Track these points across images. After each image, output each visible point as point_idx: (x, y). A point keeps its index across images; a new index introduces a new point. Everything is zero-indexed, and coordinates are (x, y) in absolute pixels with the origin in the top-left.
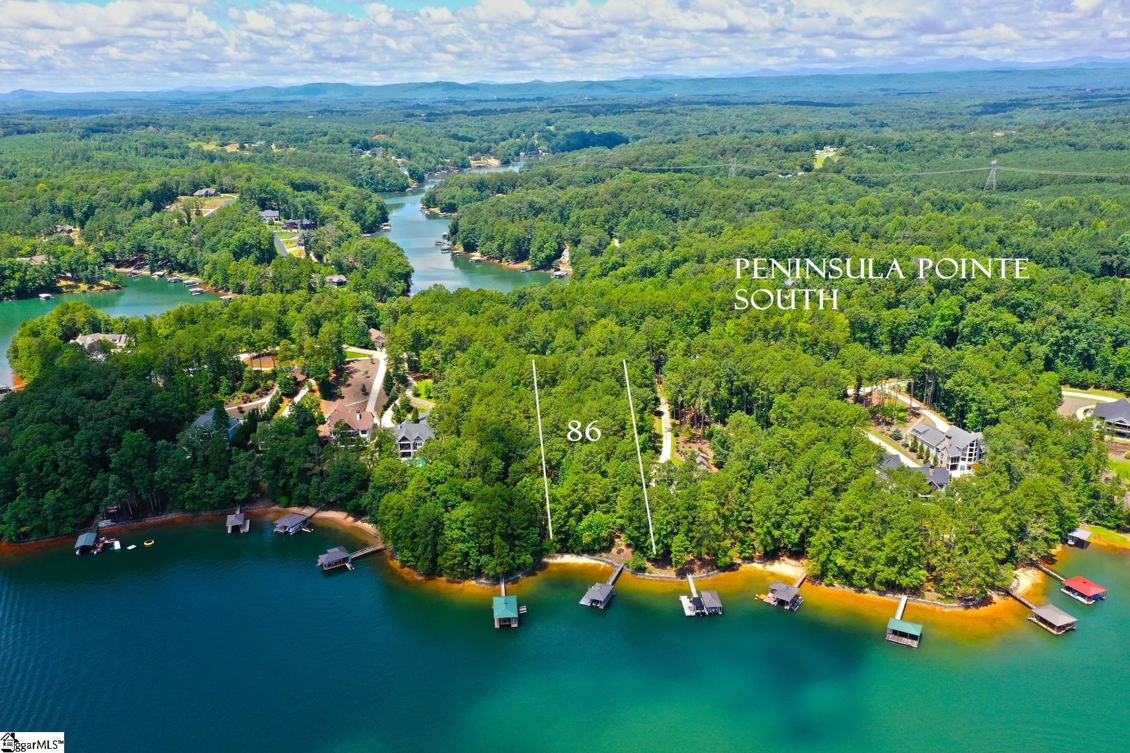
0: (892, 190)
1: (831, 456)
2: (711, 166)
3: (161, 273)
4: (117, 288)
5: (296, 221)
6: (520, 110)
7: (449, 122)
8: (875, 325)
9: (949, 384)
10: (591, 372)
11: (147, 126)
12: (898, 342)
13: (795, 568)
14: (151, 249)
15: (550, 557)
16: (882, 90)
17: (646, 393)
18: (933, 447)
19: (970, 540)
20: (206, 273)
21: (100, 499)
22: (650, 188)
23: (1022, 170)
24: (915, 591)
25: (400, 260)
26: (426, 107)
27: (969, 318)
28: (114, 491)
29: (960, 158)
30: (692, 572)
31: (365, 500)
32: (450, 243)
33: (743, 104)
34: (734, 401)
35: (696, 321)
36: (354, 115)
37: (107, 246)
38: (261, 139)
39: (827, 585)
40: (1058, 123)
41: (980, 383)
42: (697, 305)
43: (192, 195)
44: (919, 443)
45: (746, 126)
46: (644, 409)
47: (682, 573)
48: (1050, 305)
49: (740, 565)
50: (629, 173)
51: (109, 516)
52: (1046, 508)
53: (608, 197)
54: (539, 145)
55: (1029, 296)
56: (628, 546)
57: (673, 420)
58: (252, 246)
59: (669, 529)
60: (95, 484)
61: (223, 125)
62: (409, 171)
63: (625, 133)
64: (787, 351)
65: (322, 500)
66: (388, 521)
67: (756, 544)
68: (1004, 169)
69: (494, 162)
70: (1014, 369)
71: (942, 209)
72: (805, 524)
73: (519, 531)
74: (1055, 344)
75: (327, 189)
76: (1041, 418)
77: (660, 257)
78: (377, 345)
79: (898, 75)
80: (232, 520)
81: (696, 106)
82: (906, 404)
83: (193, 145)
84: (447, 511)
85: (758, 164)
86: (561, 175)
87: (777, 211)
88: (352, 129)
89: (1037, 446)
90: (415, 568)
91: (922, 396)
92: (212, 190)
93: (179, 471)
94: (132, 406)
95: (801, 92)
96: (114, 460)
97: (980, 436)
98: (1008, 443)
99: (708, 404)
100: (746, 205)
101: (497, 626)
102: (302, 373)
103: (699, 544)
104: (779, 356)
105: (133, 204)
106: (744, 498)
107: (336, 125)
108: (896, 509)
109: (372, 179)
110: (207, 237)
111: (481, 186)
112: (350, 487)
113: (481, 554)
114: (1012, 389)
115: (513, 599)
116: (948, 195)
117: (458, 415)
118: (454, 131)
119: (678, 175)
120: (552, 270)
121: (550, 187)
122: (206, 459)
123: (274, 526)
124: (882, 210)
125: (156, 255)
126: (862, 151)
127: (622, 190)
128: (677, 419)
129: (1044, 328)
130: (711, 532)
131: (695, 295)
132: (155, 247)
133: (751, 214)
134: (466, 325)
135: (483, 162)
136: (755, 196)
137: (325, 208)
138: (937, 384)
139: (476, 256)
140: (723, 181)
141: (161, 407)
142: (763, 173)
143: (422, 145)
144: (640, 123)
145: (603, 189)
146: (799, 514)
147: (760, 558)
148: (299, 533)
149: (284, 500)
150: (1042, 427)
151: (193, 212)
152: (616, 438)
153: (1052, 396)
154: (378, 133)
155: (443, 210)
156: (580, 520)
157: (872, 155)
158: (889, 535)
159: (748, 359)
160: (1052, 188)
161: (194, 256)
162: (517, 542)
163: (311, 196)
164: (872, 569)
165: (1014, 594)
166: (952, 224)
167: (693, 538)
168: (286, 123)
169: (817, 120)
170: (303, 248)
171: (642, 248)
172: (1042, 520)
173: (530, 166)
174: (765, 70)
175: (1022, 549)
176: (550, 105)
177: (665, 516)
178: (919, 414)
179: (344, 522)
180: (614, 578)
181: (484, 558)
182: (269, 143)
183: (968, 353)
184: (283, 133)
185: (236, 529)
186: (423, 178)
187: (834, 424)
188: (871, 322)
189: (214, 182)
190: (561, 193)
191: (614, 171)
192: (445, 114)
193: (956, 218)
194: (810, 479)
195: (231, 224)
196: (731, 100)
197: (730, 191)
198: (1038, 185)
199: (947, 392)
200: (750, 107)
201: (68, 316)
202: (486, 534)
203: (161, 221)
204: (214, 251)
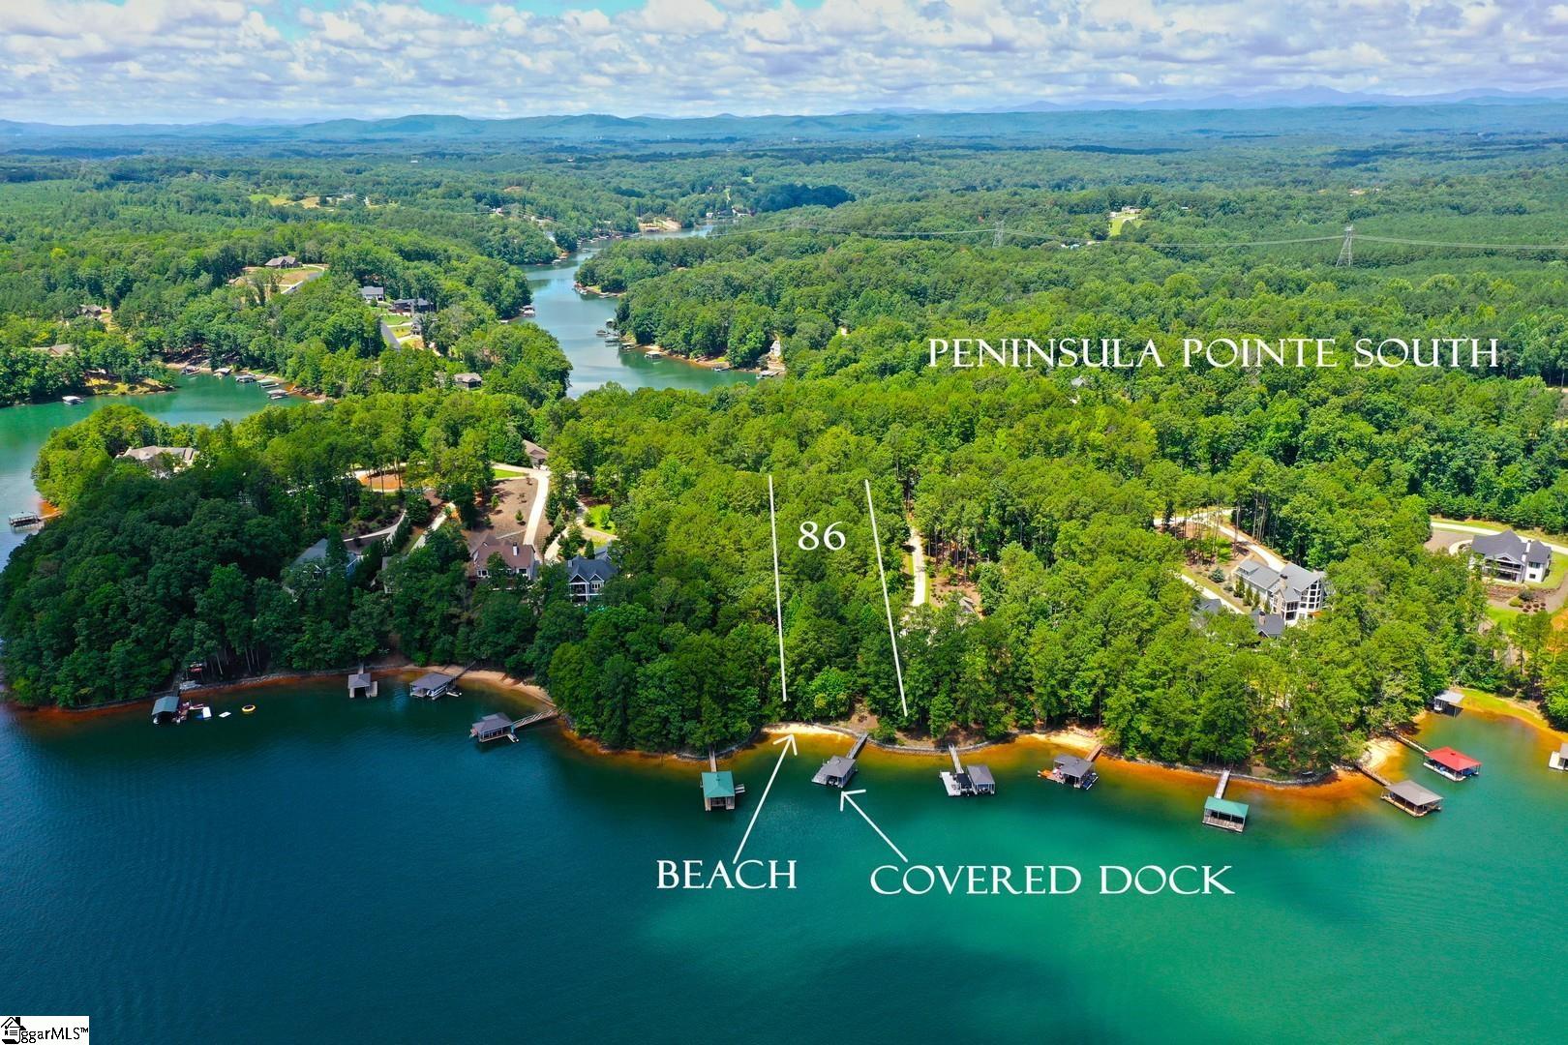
0: (1212, 266)
1: (1133, 595)
2: (972, 231)
3: (226, 370)
4: (167, 389)
5: (409, 301)
6: (705, 155)
7: (608, 169)
8: (1190, 437)
9: (1285, 511)
10: (821, 493)
11: (189, 171)
12: (1220, 457)
13: (1088, 740)
14: (213, 337)
15: (772, 726)
16: (1201, 131)
17: (893, 519)
18: (1264, 591)
19: (1309, 699)
20: (289, 370)
21: (183, 654)
22: (888, 259)
23: (1387, 240)
24: (1240, 764)
25: (554, 352)
26: (572, 150)
27: (1313, 428)
28: (202, 643)
29: (1306, 224)
30: (956, 743)
31: (530, 654)
32: (617, 332)
33: (1011, 148)
34: (1007, 532)
35: (955, 431)
36: (475, 160)
37: (152, 333)
38: (350, 192)
39: (1128, 759)
40: (1438, 178)
41: (1325, 508)
42: (957, 409)
43: (263, 266)
44: (1247, 586)
45: (1016, 179)
46: (890, 540)
47: (943, 745)
48: (1416, 411)
49: (1016, 735)
50: (858, 240)
51: (193, 676)
52: (1406, 662)
53: (832, 271)
54: (732, 203)
55: (1390, 399)
56: (873, 712)
57: (927, 558)
58: (351, 334)
59: (926, 689)
60: (176, 632)
61: (296, 171)
62: (556, 236)
63: (850, 188)
64: (1077, 467)
65: (471, 656)
66: (563, 678)
67: (1037, 709)
68: (1364, 237)
69: (671, 225)
70: (1368, 490)
71: (1280, 291)
72: (1100, 682)
73: (734, 691)
74: (1423, 462)
75: (449, 259)
76: (1402, 552)
77: (906, 350)
78: (533, 461)
79: (1222, 111)
80: (355, 681)
81: (948, 152)
82: (1228, 536)
83: (255, 199)
84: (640, 665)
85: (1034, 229)
86: (765, 243)
87: (1059, 291)
88: (473, 179)
89: (1395, 586)
90: (598, 739)
91: (1251, 527)
92: (290, 259)
93: (285, 617)
94: (221, 534)
95: (1089, 134)
96: (200, 603)
97: (1323, 575)
98: (1358, 582)
99: (973, 534)
100: (1017, 283)
101: (708, 807)
102: (437, 496)
103: (964, 708)
104: (1065, 474)
105: (185, 276)
106: (1022, 649)
107: (451, 173)
108: (1216, 661)
109: (505, 246)
110: (291, 320)
111: (657, 256)
112: (510, 639)
113: (684, 719)
114: (1367, 516)
115: (728, 776)
116: (1287, 271)
117: (648, 545)
118: (615, 182)
119: (926, 242)
120: (758, 369)
121: (752, 258)
122: (319, 603)
123: (408, 688)
124: (1200, 291)
125: (219, 346)
126: (1174, 213)
127: (851, 262)
128: (932, 555)
129: (1407, 442)
130: (981, 692)
131: (954, 397)
132: (218, 335)
133: (1024, 295)
134: (656, 433)
135: (656, 225)
136: (1030, 272)
137: (447, 284)
138: (1270, 511)
139: (654, 349)
140: (985, 252)
141: (257, 536)
142: (1040, 242)
143: (571, 201)
144: (871, 174)
145: (825, 261)
146: (1092, 669)
147: (1042, 727)
148: (443, 698)
149: (420, 656)
150: (1403, 563)
151: (268, 287)
152: (856, 577)
153: (1416, 525)
154: (510, 184)
155: (605, 289)
156: (811, 678)
157: (1188, 218)
158: (1207, 694)
159: (1026, 478)
160: (1425, 263)
161: (272, 347)
162: (730, 705)
163: (427, 267)
164: (1186, 737)
165: (1364, 769)
166: (1292, 309)
167: (956, 700)
168: (382, 169)
169: (1112, 171)
170: (420, 337)
171: (881, 339)
172: (1400, 676)
173: (721, 231)
174: (1041, 103)
175: (1375, 714)
176: (745, 148)
177: (920, 671)
178: (1246, 551)
179: (500, 684)
180: (855, 751)
181: (689, 725)
182: (361, 196)
183: (1310, 473)
184: (379, 183)
185: (360, 692)
186: (575, 246)
187: (1136, 558)
188: (1184, 432)
189: (292, 248)
190: (766, 266)
191: (837, 238)
192: (599, 160)
193: (1297, 301)
194: (1106, 626)
195: (321, 304)
196: (995, 143)
197: (997, 264)
198: (1409, 259)
199: (1283, 521)
200: (1022, 153)
201: (113, 423)
202: (692, 694)
203: (225, 300)
204: (299, 340)
